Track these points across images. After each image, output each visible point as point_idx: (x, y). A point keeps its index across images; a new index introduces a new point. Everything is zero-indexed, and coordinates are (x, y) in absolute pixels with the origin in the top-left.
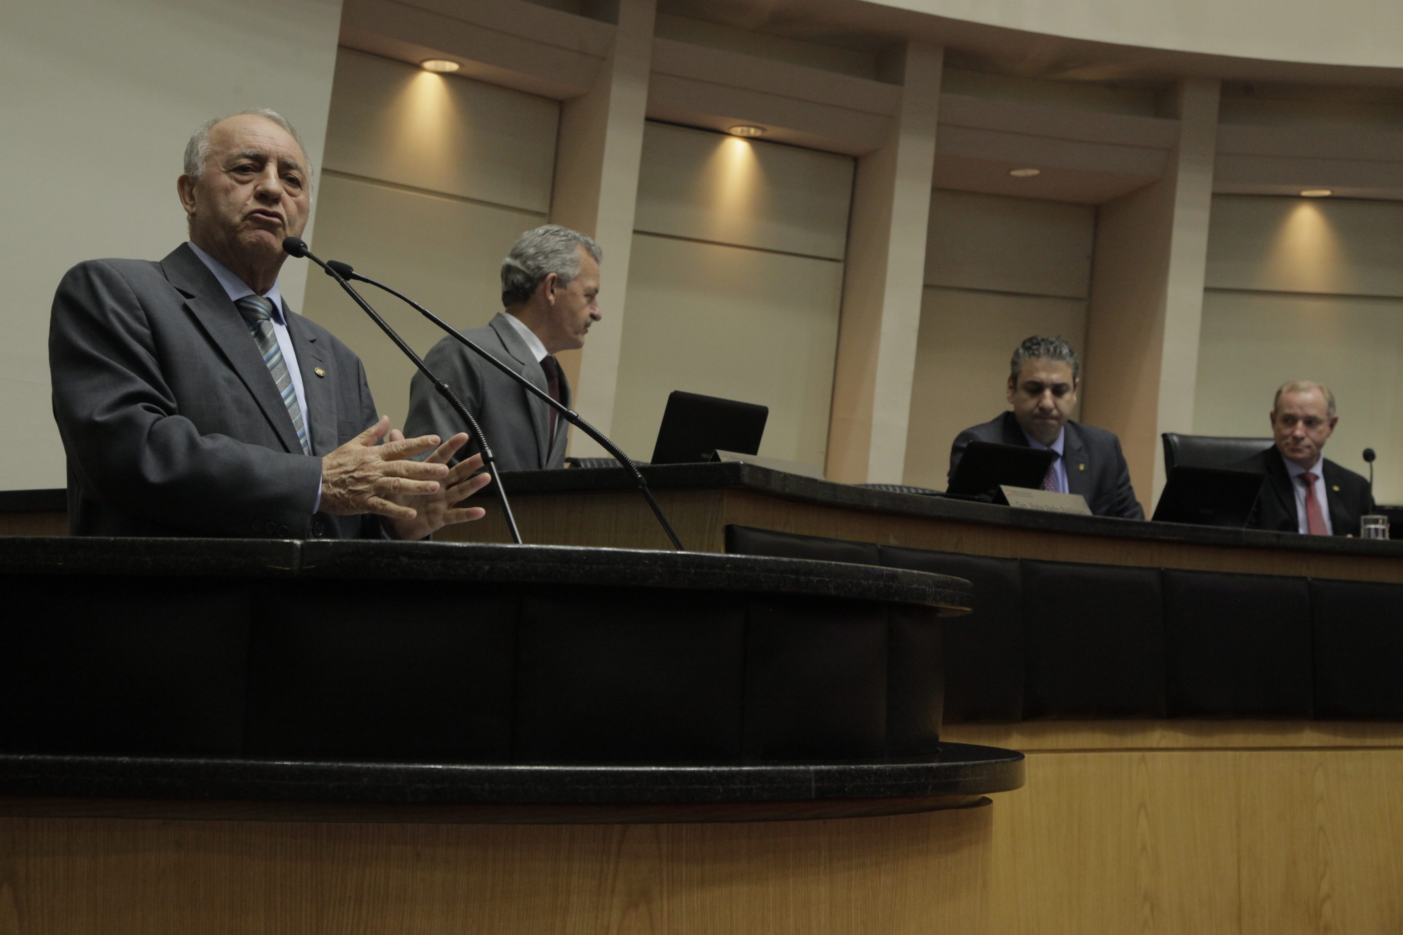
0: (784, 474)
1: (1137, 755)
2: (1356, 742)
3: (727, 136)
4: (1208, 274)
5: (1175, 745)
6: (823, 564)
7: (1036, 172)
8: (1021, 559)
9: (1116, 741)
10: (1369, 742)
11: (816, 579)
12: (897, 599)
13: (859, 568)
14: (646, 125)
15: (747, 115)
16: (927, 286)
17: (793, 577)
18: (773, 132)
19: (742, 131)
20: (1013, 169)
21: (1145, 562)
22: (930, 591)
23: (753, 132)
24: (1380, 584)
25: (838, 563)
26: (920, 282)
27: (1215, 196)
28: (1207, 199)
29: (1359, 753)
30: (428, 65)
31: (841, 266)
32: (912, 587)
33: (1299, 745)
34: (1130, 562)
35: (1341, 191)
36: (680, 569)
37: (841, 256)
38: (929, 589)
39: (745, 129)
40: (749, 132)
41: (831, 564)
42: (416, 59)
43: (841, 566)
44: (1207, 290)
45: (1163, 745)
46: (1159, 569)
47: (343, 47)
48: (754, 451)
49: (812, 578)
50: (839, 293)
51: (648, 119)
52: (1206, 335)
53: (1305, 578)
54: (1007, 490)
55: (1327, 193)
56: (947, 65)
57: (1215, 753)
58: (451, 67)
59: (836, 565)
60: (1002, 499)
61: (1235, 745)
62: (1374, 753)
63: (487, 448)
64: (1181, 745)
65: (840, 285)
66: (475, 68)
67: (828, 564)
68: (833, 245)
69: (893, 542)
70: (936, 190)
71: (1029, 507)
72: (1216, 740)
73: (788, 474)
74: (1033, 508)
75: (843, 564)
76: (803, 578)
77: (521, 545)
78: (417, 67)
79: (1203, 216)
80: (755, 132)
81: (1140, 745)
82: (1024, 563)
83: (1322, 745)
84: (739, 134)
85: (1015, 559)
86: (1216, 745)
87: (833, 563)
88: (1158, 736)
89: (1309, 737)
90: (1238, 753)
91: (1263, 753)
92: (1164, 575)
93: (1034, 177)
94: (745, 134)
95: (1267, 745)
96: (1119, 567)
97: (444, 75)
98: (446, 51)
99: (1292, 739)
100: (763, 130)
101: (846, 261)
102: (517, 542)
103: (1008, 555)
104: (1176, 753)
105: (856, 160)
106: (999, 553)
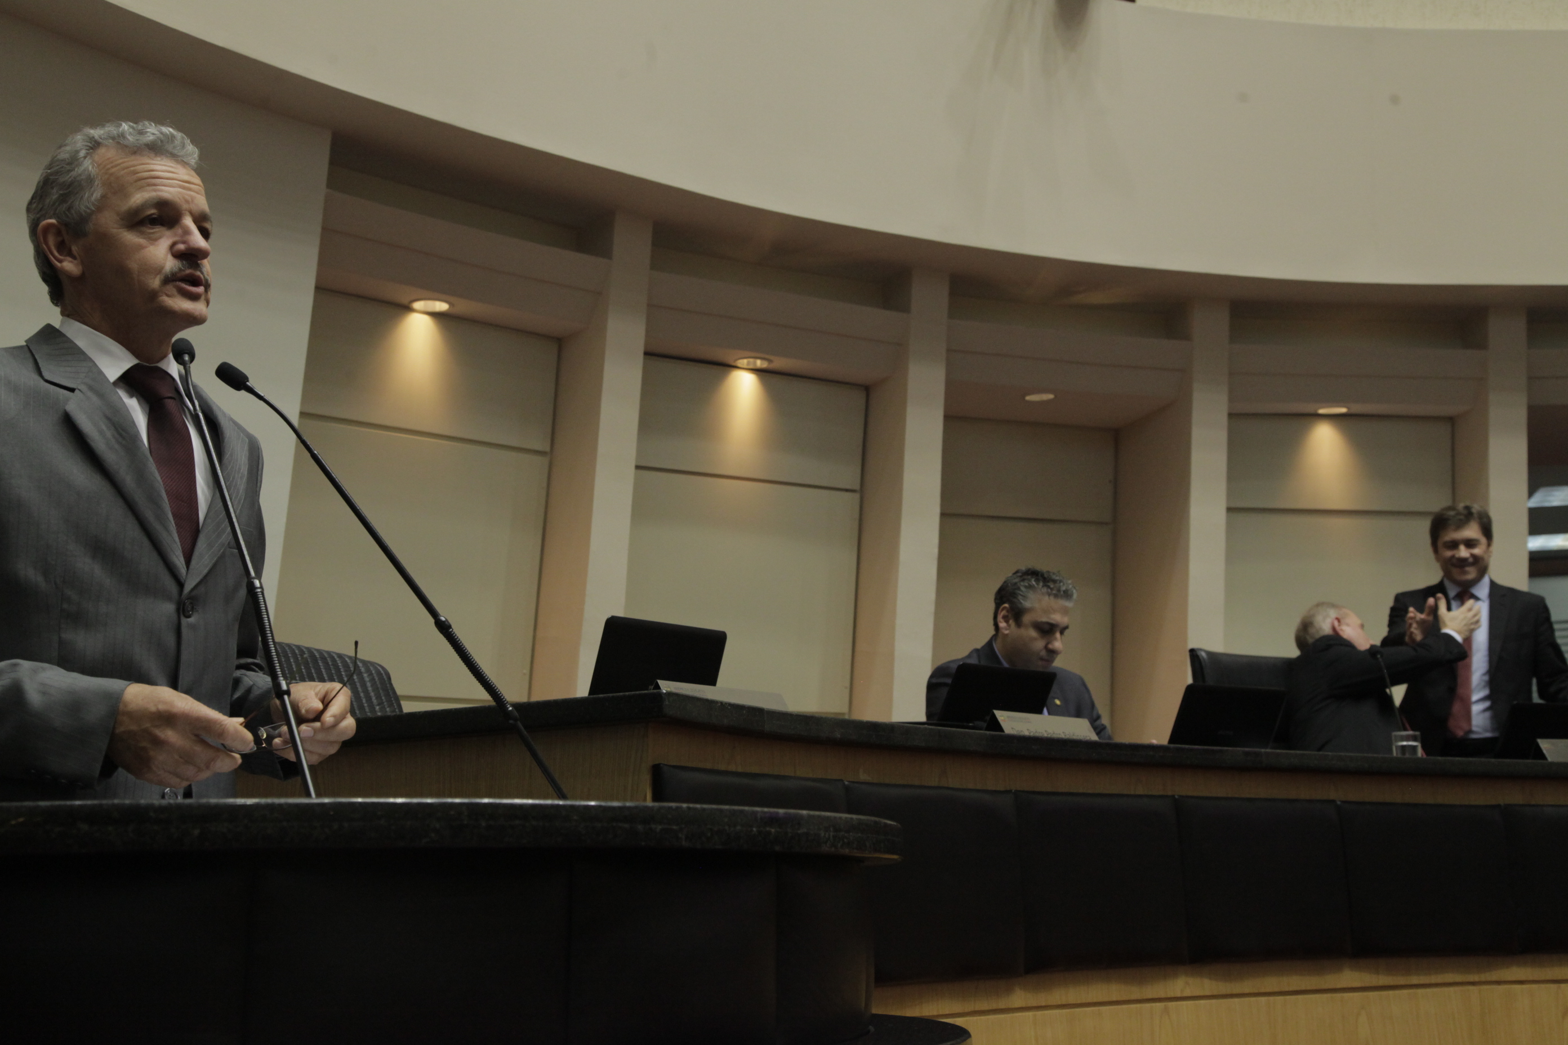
0: (721, 703)
1: (1158, 1006)
2: (1401, 980)
3: (735, 369)
4: (1230, 493)
5: (1201, 993)
6: (670, 808)
7: (1051, 396)
8: (1016, 791)
9: (1135, 992)
10: (1415, 980)
11: (659, 827)
12: (777, 848)
13: (721, 811)
14: (645, 359)
15: (754, 348)
16: (943, 515)
17: (627, 826)
18: (780, 363)
19: (748, 363)
20: (1029, 394)
21: (1157, 790)
22: (827, 836)
23: (759, 363)
24: (1416, 805)
25: (691, 805)
26: (937, 510)
27: (1231, 416)
28: (1224, 419)
29: (1405, 992)
30: (418, 305)
31: (857, 496)
32: (799, 832)
33: (1339, 986)
34: (1140, 791)
35: (1358, 408)
36: (465, 822)
37: (857, 487)
38: (825, 834)
39: (751, 360)
40: (755, 363)
41: (681, 808)
42: (404, 301)
43: (696, 809)
44: (1229, 510)
45: (1187, 993)
46: (1173, 796)
47: (320, 289)
48: (712, 680)
49: (653, 826)
50: (857, 523)
51: (647, 354)
52: (1233, 555)
53: (1333, 801)
54: (1001, 715)
55: (1343, 410)
56: (953, 293)
57: (1247, 999)
58: (442, 306)
59: (689, 808)
60: (996, 725)
61: (1268, 990)
62: (1420, 991)
63: (282, 678)
64: (1207, 993)
65: (857, 516)
66: (466, 307)
67: (677, 808)
68: (848, 475)
69: (863, 777)
70: (949, 418)
71: (1026, 733)
72: (1247, 985)
73: (726, 703)
74: (1032, 734)
75: (698, 806)
76: (640, 827)
77: (314, 800)
78: (407, 309)
79: (1221, 436)
80: (761, 364)
81: (1162, 994)
82: (1017, 794)
83: (1363, 985)
84: (745, 366)
85: (1010, 791)
86: (1247, 991)
87: (685, 805)
88: (1182, 984)
89: (1349, 977)
90: (1271, 998)
91: (1300, 997)
92: (1178, 804)
93: (1049, 402)
94: (751, 367)
95: (1303, 988)
96: (1128, 796)
97: (435, 315)
98: (435, 291)
99: (1330, 980)
100: (770, 361)
101: (862, 491)
102: (309, 795)
103: (1000, 787)
104: (1202, 1002)
105: (867, 389)
106: (991, 786)
